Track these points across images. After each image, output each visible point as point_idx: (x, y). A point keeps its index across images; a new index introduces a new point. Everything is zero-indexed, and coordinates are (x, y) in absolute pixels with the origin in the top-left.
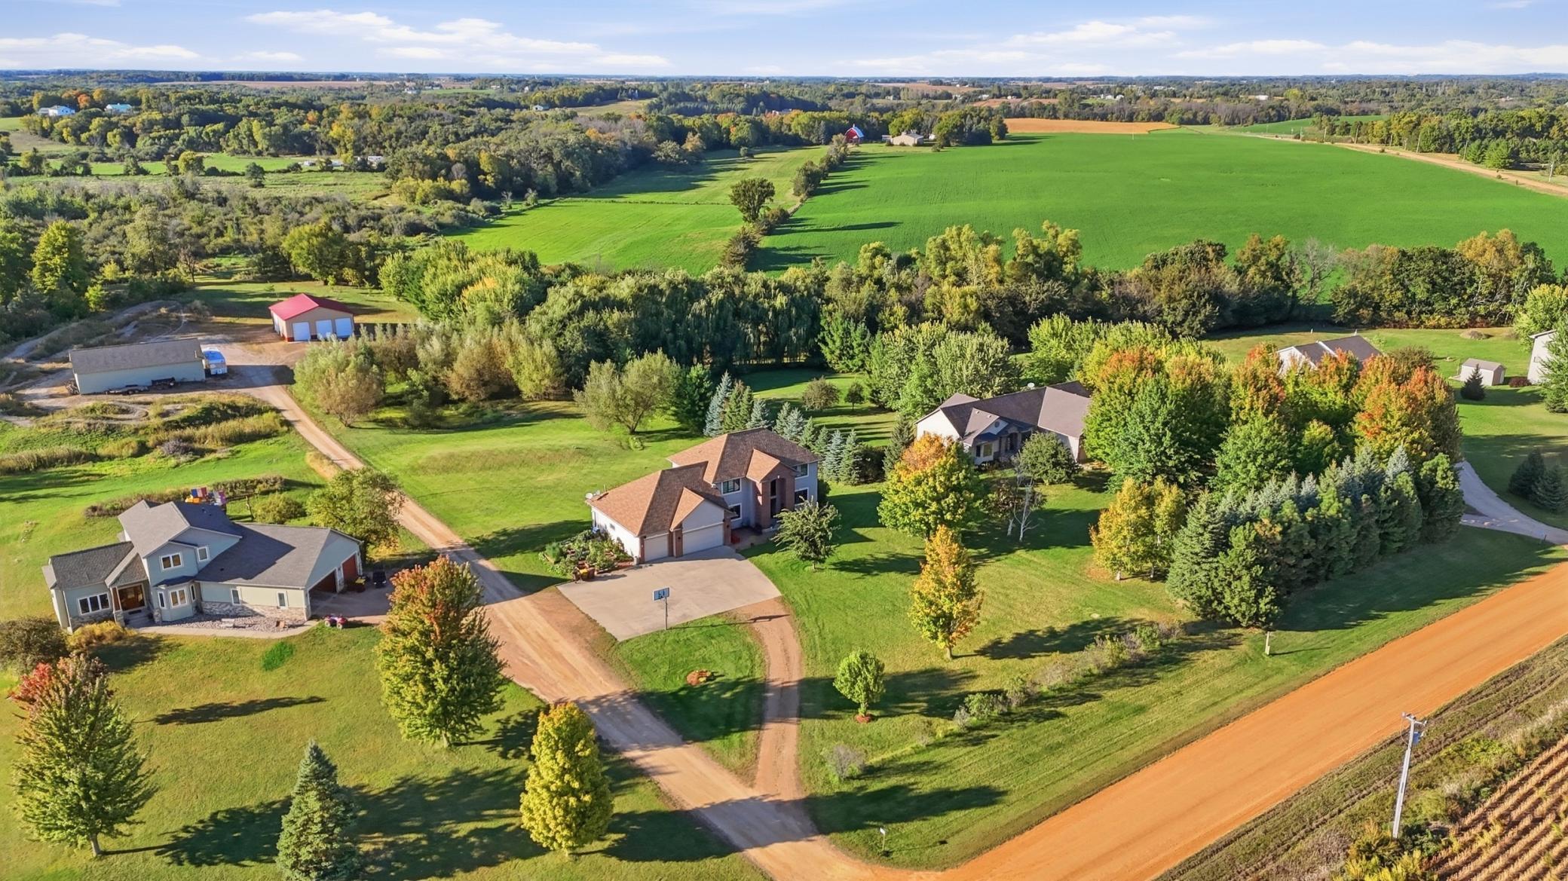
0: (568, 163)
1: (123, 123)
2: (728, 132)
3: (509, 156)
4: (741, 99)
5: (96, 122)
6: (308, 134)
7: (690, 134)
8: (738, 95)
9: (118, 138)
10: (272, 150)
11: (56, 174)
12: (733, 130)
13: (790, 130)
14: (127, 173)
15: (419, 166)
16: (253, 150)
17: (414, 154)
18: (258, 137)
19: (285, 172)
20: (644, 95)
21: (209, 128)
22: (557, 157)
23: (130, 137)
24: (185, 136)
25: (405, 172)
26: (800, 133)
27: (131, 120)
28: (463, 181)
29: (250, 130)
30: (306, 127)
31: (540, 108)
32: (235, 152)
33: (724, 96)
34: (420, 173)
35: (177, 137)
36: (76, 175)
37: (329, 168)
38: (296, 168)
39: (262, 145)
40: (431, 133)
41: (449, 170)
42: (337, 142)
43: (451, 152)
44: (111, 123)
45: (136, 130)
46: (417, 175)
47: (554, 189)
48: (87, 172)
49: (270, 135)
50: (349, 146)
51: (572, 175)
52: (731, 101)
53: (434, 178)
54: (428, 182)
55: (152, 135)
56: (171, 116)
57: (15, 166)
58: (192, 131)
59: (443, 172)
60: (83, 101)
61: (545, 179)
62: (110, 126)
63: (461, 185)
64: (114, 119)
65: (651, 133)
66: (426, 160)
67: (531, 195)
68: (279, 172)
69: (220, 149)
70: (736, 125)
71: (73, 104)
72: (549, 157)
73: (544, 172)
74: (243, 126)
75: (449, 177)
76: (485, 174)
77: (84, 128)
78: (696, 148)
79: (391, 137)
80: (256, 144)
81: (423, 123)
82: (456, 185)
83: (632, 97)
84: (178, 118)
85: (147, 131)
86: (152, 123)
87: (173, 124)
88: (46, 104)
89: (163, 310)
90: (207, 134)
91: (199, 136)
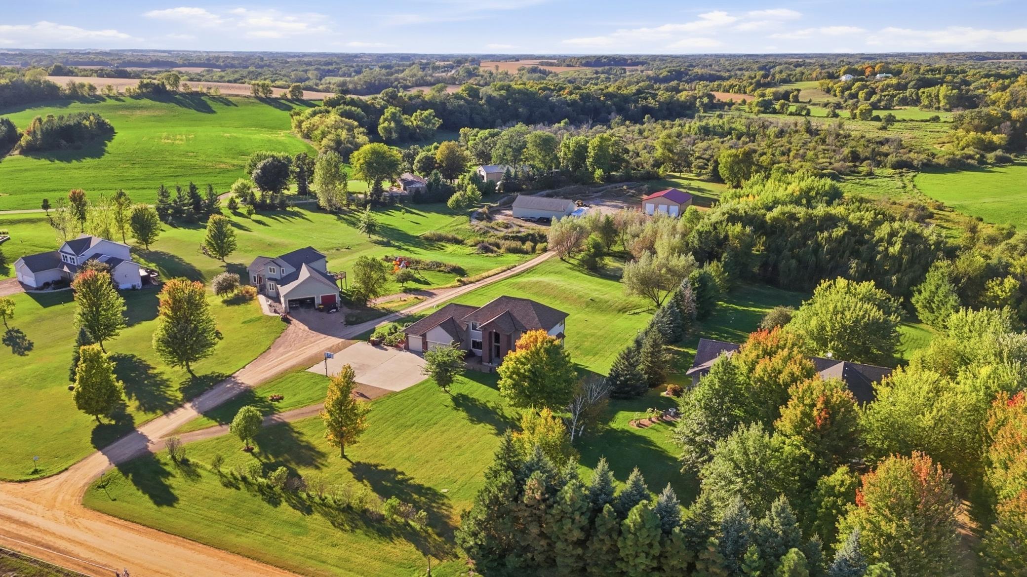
5: (857, 84)
6: (977, 96)
9: (863, 95)
10: (948, 106)
11: (791, 114)
14: (827, 117)
15: (978, 122)
16: (936, 106)
18: (941, 98)
19: (927, 121)
21: (922, 90)
23: (870, 95)
24: (902, 95)
25: (965, 125)
27: (877, 84)
28: (1006, 136)
29: (939, 92)
30: (980, 91)
32: (926, 107)
34: (975, 127)
35: (898, 94)
36: (800, 115)
38: (936, 119)
41: (1001, 126)
45: (877, 90)
46: (971, 128)
48: (808, 114)
50: (1002, 106)
53: (985, 131)
54: (977, 135)
56: (903, 82)
57: (774, 108)
58: (910, 92)
59: (996, 127)
60: (867, 71)
62: (864, 87)
63: (1002, 138)
66: (987, 118)
68: (922, 121)
71: (858, 73)
75: (997, 132)
80: (939, 102)
84: (907, 84)
85: (882, 90)
86: (888, 86)
87: (902, 87)
88: (845, 73)
89: (625, 187)
90: (917, 94)
91: (911, 96)
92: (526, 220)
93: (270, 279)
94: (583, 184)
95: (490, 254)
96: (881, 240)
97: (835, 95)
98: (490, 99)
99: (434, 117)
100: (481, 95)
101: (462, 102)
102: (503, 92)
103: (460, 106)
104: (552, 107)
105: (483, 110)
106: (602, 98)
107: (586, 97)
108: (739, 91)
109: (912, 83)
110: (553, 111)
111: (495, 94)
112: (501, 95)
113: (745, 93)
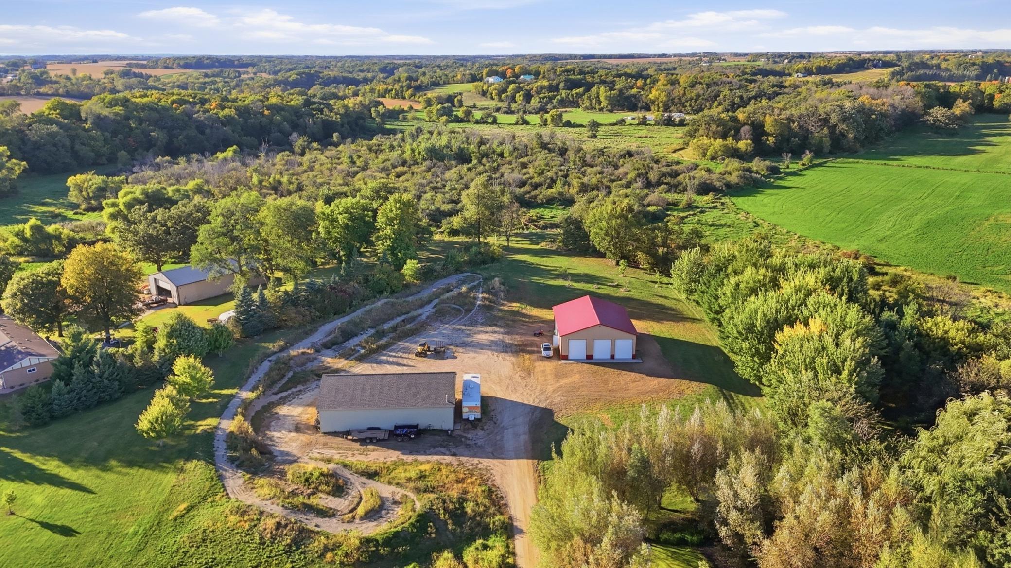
0: (844, 126)
1: (526, 87)
2: (992, 97)
3: (790, 120)
4: (976, 67)
5: (512, 86)
6: (634, 96)
7: (958, 100)
8: (974, 64)
9: (521, 98)
10: (609, 107)
11: (477, 122)
12: (998, 97)
14: (517, 123)
15: (714, 127)
16: (597, 107)
17: (711, 117)
18: (602, 98)
19: (614, 124)
20: (886, 64)
21: (574, 92)
22: (834, 119)
23: (528, 97)
24: (559, 97)
25: (701, 132)
27: (530, 86)
28: (749, 141)
29: (598, 93)
30: (634, 91)
31: (800, 75)
32: (587, 108)
33: (960, 65)
34: (713, 133)
35: (554, 97)
36: (487, 123)
37: (644, 122)
38: (622, 121)
39: (604, 104)
40: (721, 97)
41: (738, 131)
42: (653, 102)
43: (741, 115)
44: (519, 87)
45: (532, 92)
46: (711, 134)
48: (495, 122)
49: (610, 97)
50: (660, 105)
51: (845, 137)
52: (966, 68)
53: (724, 137)
54: (719, 141)
55: (541, 96)
56: (554, 83)
57: (456, 116)
58: (564, 93)
59: (733, 132)
60: (509, 73)
61: (821, 141)
62: (519, 89)
63: (747, 145)
64: (521, 85)
66: (720, 122)
67: (808, 156)
68: (610, 125)
69: (578, 106)
70: (1001, 92)
71: (503, 75)
72: (825, 121)
73: (820, 134)
74: (594, 90)
75: (737, 138)
76: (768, 135)
77: (504, 91)
78: (965, 113)
79: (691, 99)
80: (600, 103)
81: (717, 88)
82: (742, 145)
83: (876, 66)
84: (558, 85)
85: (538, 93)
86: (542, 88)
87: (554, 88)
88: (489, 75)
90: (572, 95)
91: (567, 97)
97: (492, 98)
98: (100, 121)
99: (10, 158)
100: (83, 115)
101: (55, 128)
102: (117, 109)
103: (52, 135)
104: (201, 127)
105: (94, 139)
106: (266, 112)
107: (245, 112)
108: (396, 96)
109: (562, 85)
110: (202, 133)
111: (105, 112)
112: (116, 114)
113: (404, 98)
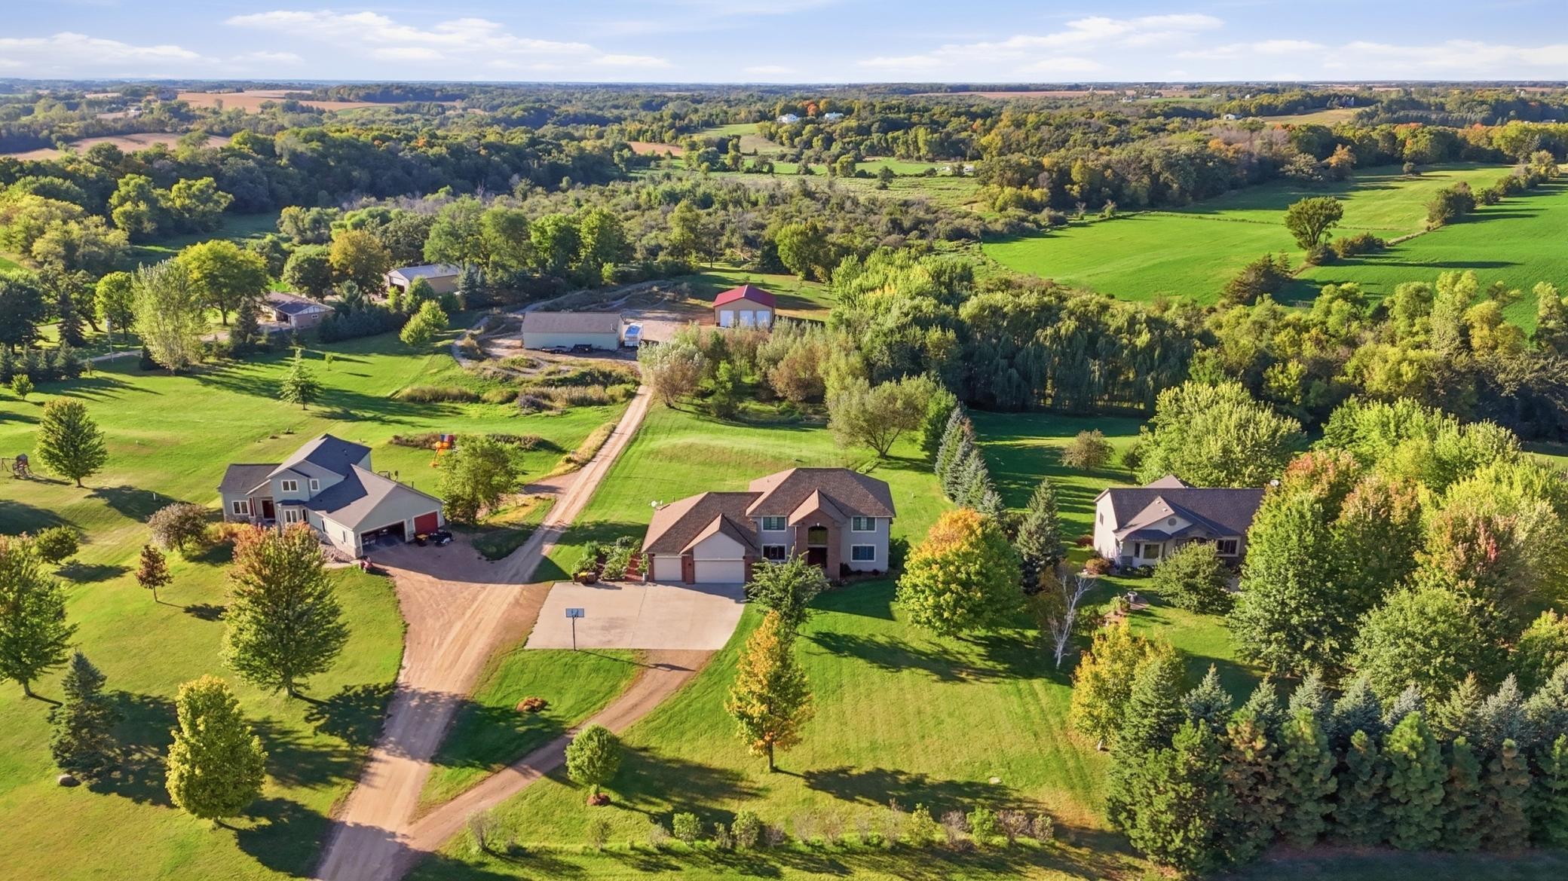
0: (1168, 175)
1: (828, 129)
2: (1403, 144)
3: (1106, 166)
4: (1484, 107)
5: (809, 127)
6: (963, 141)
7: (1339, 146)
8: (1483, 103)
9: (819, 142)
10: (930, 156)
11: (749, 171)
12: (1410, 143)
13: (1490, 143)
14: (798, 173)
15: (1010, 174)
16: (915, 154)
17: (1008, 161)
18: (921, 144)
19: (922, 175)
20: (1359, 102)
21: (890, 135)
22: (1157, 166)
23: (829, 141)
24: (868, 142)
25: (995, 179)
26: (1503, 148)
27: (833, 127)
28: (1047, 190)
29: (916, 137)
30: (966, 134)
31: (1231, 117)
32: (902, 157)
33: (1463, 103)
34: (1008, 180)
35: (863, 141)
36: (761, 172)
37: (959, 173)
38: (932, 173)
39: (924, 150)
40: (1071, 142)
41: (1037, 178)
42: (985, 149)
43: (1046, 161)
44: (819, 129)
45: (836, 136)
46: (1005, 182)
47: (1145, 201)
48: (771, 171)
49: (932, 142)
51: (1170, 187)
52: (1470, 109)
53: (1020, 186)
54: (1013, 190)
55: (847, 140)
56: (865, 123)
57: (723, 164)
58: (876, 137)
59: (1031, 180)
60: (811, 110)
61: (1136, 191)
62: (818, 131)
63: (1042, 194)
64: (824, 126)
65: (1294, 145)
66: (1019, 168)
67: (1110, 206)
69: (893, 155)
70: (1414, 137)
71: (802, 113)
72: (1148, 168)
73: (1138, 184)
74: (912, 133)
75: (1034, 186)
76: (1073, 184)
77: (799, 133)
78: (1342, 164)
79: (1033, 145)
80: (918, 150)
82: (1036, 194)
83: (1345, 105)
84: (870, 126)
85: (842, 136)
86: (848, 129)
87: (864, 131)
88: (783, 112)
89: (655, 289)
90: (886, 140)
91: (879, 142)
92: (553, 352)
93: (285, 503)
94: (590, 288)
95: (545, 413)
96: (1119, 330)
97: (782, 144)
98: (296, 158)
99: (216, 190)
100: (278, 150)
101: (251, 163)
102: (314, 145)
103: (249, 170)
104: (407, 167)
105: (289, 176)
106: (483, 152)
107: (457, 151)
108: (653, 139)
109: (876, 125)
110: (410, 174)
111: (301, 148)
112: (313, 150)
113: (663, 142)
